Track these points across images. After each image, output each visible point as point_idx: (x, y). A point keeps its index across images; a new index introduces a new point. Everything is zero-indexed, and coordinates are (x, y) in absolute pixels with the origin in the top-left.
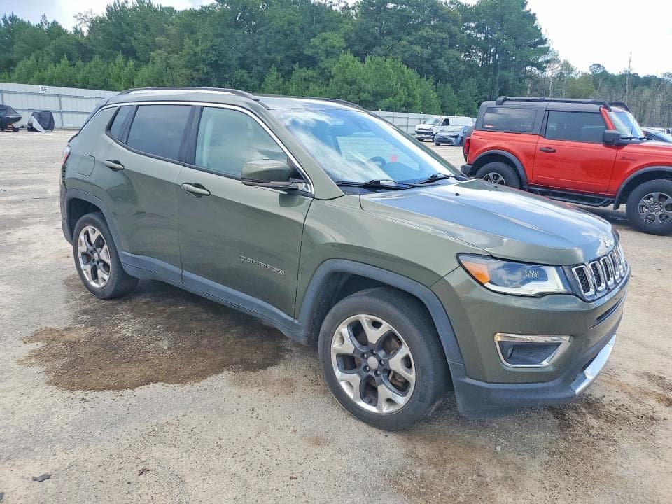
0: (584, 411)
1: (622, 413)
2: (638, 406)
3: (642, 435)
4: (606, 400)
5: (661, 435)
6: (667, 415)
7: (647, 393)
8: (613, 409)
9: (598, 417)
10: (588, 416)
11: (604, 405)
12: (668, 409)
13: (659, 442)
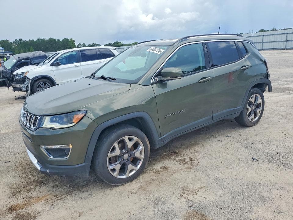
0: (40, 179)
1: (27, 188)
2: (24, 196)
3: (14, 186)
4: (38, 188)
5: (8, 191)
6: (10, 200)
7: (25, 205)
8: (32, 187)
9: (34, 181)
10: (37, 179)
11: (36, 186)
12: (11, 204)
13: (7, 188)
